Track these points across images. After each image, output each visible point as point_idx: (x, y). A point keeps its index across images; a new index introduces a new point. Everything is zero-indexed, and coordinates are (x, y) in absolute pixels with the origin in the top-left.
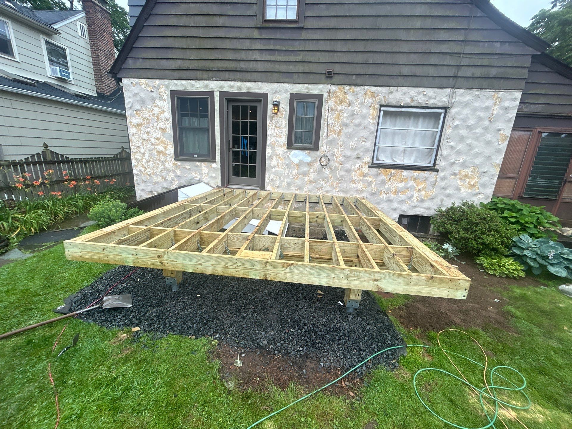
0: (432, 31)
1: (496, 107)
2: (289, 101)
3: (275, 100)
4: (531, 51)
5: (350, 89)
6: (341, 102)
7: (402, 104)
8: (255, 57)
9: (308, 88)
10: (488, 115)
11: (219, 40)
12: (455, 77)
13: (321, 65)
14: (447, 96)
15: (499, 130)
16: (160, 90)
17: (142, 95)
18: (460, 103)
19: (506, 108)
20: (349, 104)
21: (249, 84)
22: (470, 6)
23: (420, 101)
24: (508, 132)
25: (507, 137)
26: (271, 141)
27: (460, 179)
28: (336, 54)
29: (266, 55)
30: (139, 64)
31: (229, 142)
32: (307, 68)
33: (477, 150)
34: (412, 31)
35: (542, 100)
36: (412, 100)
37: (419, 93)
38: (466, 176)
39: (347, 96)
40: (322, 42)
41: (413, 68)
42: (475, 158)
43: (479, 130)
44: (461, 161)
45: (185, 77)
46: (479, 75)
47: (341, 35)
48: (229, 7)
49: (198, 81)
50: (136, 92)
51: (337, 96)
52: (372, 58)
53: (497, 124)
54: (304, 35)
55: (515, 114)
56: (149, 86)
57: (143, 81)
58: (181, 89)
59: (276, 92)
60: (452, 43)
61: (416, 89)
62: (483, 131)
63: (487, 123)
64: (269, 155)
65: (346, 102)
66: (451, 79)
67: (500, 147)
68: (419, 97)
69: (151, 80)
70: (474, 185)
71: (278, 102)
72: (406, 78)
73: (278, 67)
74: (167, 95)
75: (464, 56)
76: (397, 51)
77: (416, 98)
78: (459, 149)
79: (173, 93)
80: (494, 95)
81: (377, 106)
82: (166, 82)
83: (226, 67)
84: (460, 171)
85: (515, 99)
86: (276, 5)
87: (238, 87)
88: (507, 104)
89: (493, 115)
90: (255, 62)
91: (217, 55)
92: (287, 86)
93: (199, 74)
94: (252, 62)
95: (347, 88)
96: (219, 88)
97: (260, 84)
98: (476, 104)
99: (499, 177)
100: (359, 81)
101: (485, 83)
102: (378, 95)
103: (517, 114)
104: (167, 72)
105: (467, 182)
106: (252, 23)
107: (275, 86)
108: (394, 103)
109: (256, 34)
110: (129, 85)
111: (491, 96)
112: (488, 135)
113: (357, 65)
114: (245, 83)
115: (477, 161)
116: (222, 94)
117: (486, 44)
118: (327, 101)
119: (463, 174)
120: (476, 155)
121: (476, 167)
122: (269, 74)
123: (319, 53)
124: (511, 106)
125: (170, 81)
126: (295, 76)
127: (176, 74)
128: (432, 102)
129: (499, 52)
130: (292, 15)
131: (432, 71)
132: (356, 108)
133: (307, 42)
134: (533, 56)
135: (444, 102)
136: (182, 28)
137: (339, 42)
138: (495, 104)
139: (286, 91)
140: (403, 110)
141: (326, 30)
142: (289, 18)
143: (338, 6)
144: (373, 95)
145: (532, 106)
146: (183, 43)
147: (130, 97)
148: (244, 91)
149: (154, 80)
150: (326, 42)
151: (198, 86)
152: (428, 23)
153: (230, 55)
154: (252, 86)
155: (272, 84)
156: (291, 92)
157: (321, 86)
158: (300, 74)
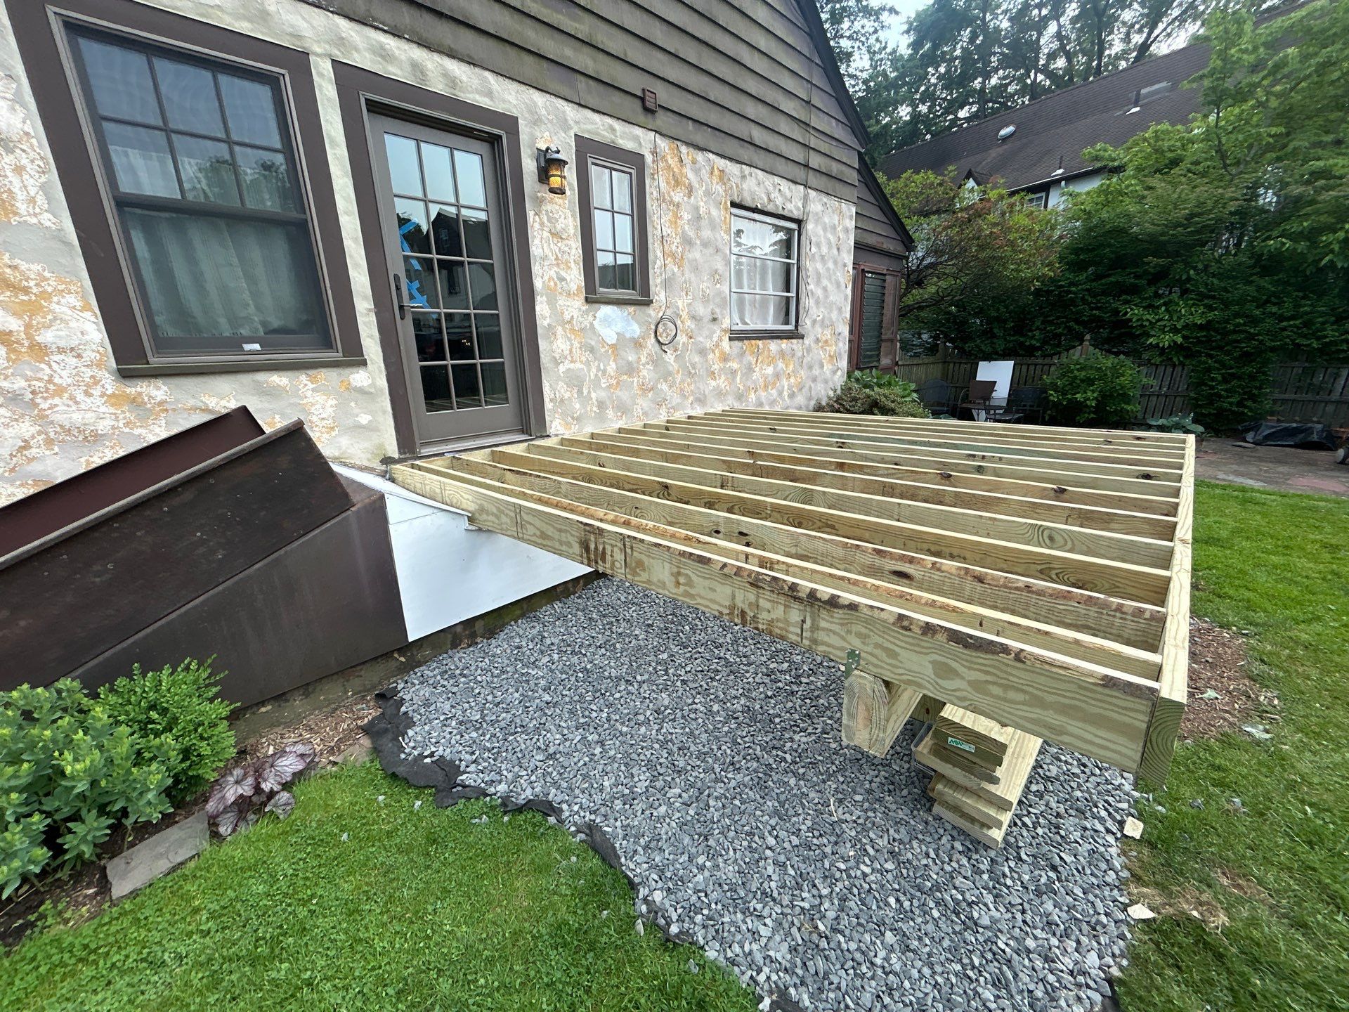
0: (778, 67)
1: (840, 227)
2: (575, 157)
4: (857, 143)
5: (689, 154)
6: (677, 183)
7: (758, 206)
9: (613, 130)
10: (836, 238)
12: (807, 167)
13: (629, 70)
14: (800, 199)
15: (845, 265)
18: (814, 214)
19: (846, 231)
20: (690, 191)
21: (451, 66)
22: (808, 38)
23: (777, 202)
24: (851, 269)
25: (851, 275)
26: (546, 278)
27: (822, 347)
28: (655, 52)
31: (395, 279)
32: (603, 69)
33: (831, 298)
36: (769, 199)
37: (775, 187)
38: (826, 342)
39: (685, 170)
41: (764, 132)
42: (831, 311)
43: (831, 264)
44: (821, 316)
46: (824, 170)
51: (670, 168)
52: (712, 90)
53: (843, 254)
59: (536, 120)
60: (799, 102)
61: (771, 178)
62: (834, 266)
63: (835, 252)
64: (546, 323)
65: (685, 185)
66: (803, 169)
67: (848, 291)
70: (833, 357)
72: (759, 151)
73: (532, 36)
75: (811, 130)
77: (773, 196)
78: (818, 297)
80: (838, 208)
81: (729, 204)
84: (821, 334)
85: (852, 218)
87: (412, 64)
88: (847, 223)
89: (839, 240)
92: (565, 108)
95: (683, 150)
96: (331, 44)
97: (490, 77)
98: (826, 219)
100: (700, 137)
101: (829, 184)
102: (728, 179)
105: (828, 352)
107: (536, 98)
108: (748, 202)
112: (838, 273)
114: (437, 58)
115: (833, 316)
117: (826, 118)
118: (653, 176)
119: (824, 338)
120: (831, 306)
121: (832, 325)
122: (514, 52)
123: (624, 35)
124: (851, 228)
126: (580, 83)
131: (783, 147)
132: (701, 204)
135: (799, 210)
138: (839, 222)
140: (756, 217)
144: (722, 176)
148: (438, 87)
154: (464, 78)
155: (523, 88)
156: (575, 130)
157: (638, 131)
158: (591, 82)
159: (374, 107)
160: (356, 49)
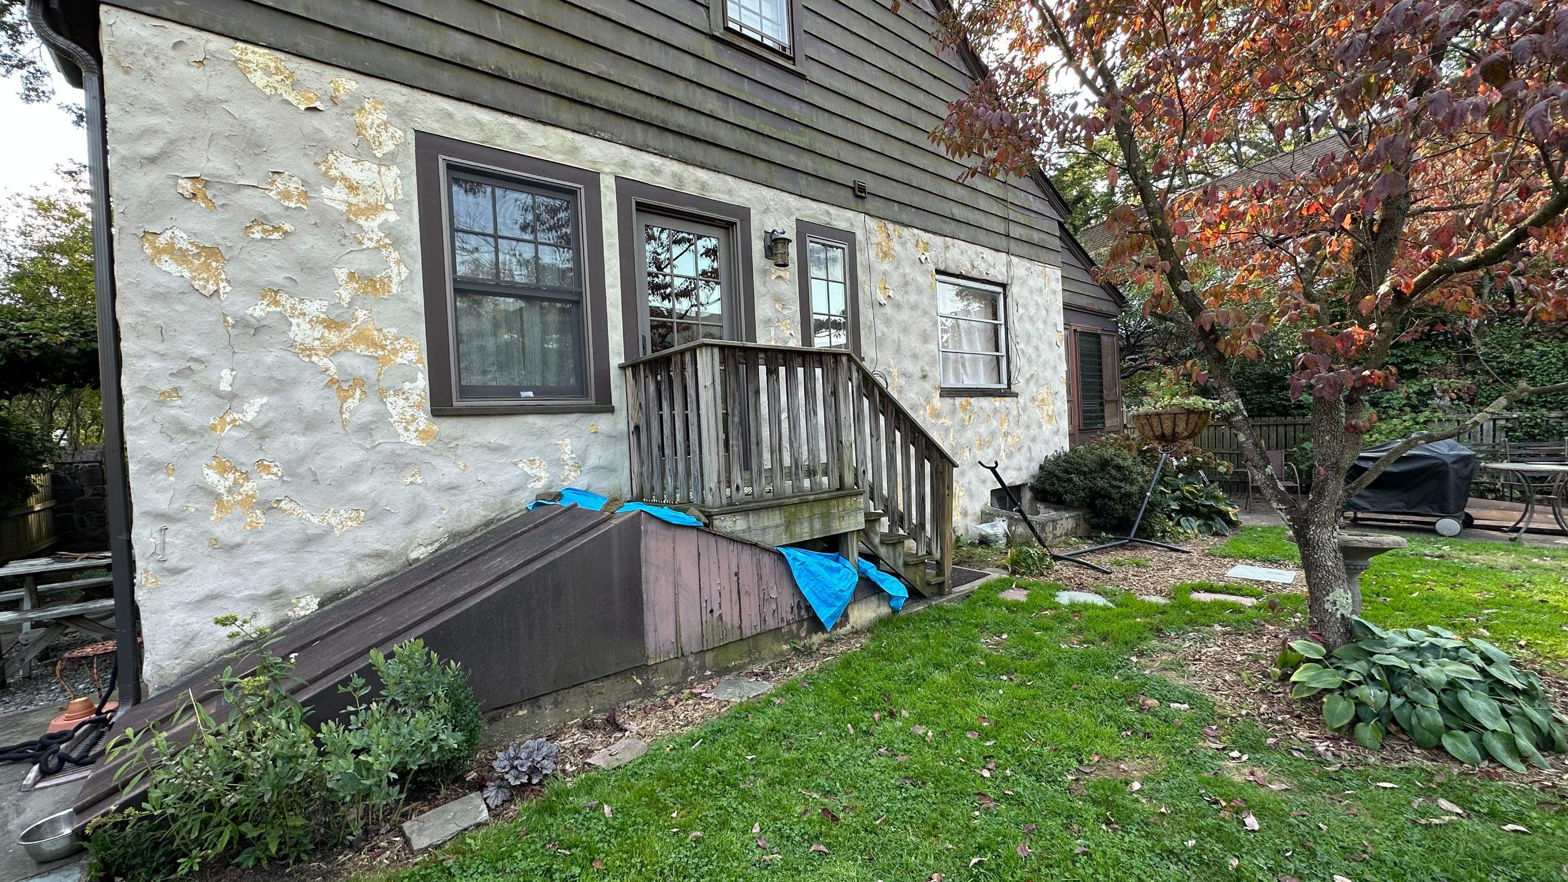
1: (1047, 290)
2: (795, 237)
3: (766, 228)
4: (1056, 215)
5: (895, 230)
6: (885, 255)
7: (963, 272)
9: (828, 213)
10: (1043, 300)
12: (1007, 237)
13: (842, 167)
14: (1004, 265)
15: (1055, 326)
16: (360, 118)
17: (254, 115)
18: (1017, 278)
19: (1053, 293)
20: (897, 261)
21: (703, 175)
23: (980, 269)
24: (1062, 330)
25: (1063, 335)
27: (1039, 406)
28: (864, 153)
32: (820, 168)
33: (1044, 356)
36: (973, 266)
37: (976, 254)
38: (1042, 401)
39: (892, 243)
40: (841, 121)
41: (965, 209)
42: (1045, 370)
43: (1040, 324)
47: (866, 118)
50: (206, 92)
51: (878, 242)
52: (916, 178)
53: (1052, 315)
54: (806, 92)
55: (1062, 302)
56: (295, 83)
57: (258, 56)
59: (765, 209)
60: (994, 183)
61: (973, 247)
62: (1043, 326)
63: (1044, 313)
65: (892, 257)
66: (1004, 239)
67: (1061, 352)
68: (978, 263)
69: (311, 66)
70: (1052, 416)
72: (959, 224)
73: (764, 148)
74: (401, 147)
75: (1007, 205)
77: (975, 264)
78: (1030, 356)
79: (429, 143)
80: (1042, 272)
82: (398, 93)
83: (635, 110)
84: (1036, 393)
85: (1058, 280)
87: (674, 175)
88: (1052, 285)
89: (1046, 301)
90: (711, 121)
92: (788, 199)
95: (890, 227)
96: (616, 165)
97: (730, 180)
98: (1031, 283)
99: (1068, 401)
100: (904, 217)
101: (1033, 252)
102: (932, 250)
104: (402, 59)
105: (1046, 412)
106: (701, 23)
107: (766, 193)
108: (953, 268)
109: (708, 50)
110: (151, 52)
112: (1048, 333)
113: (896, 184)
114: (692, 169)
115: (1047, 375)
116: (625, 186)
117: (1023, 195)
118: (864, 249)
119: (1040, 397)
120: (1045, 365)
121: (1048, 384)
122: (748, 161)
123: (838, 142)
124: (1058, 290)
125: (419, 95)
126: (801, 180)
128: (988, 273)
129: (1035, 209)
132: (908, 272)
133: (814, 109)
135: (1003, 274)
137: (866, 132)
138: (1045, 286)
140: (961, 282)
141: (843, 99)
144: (926, 248)
148: (691, 190)
149: (329, 70)
150: (847, 123)
154: (710, 182)
155: (756, 186)
156: (797, 215)
157: (850, 214)
158: (810, 178)
159: (643, 208)
160: (633, 168)
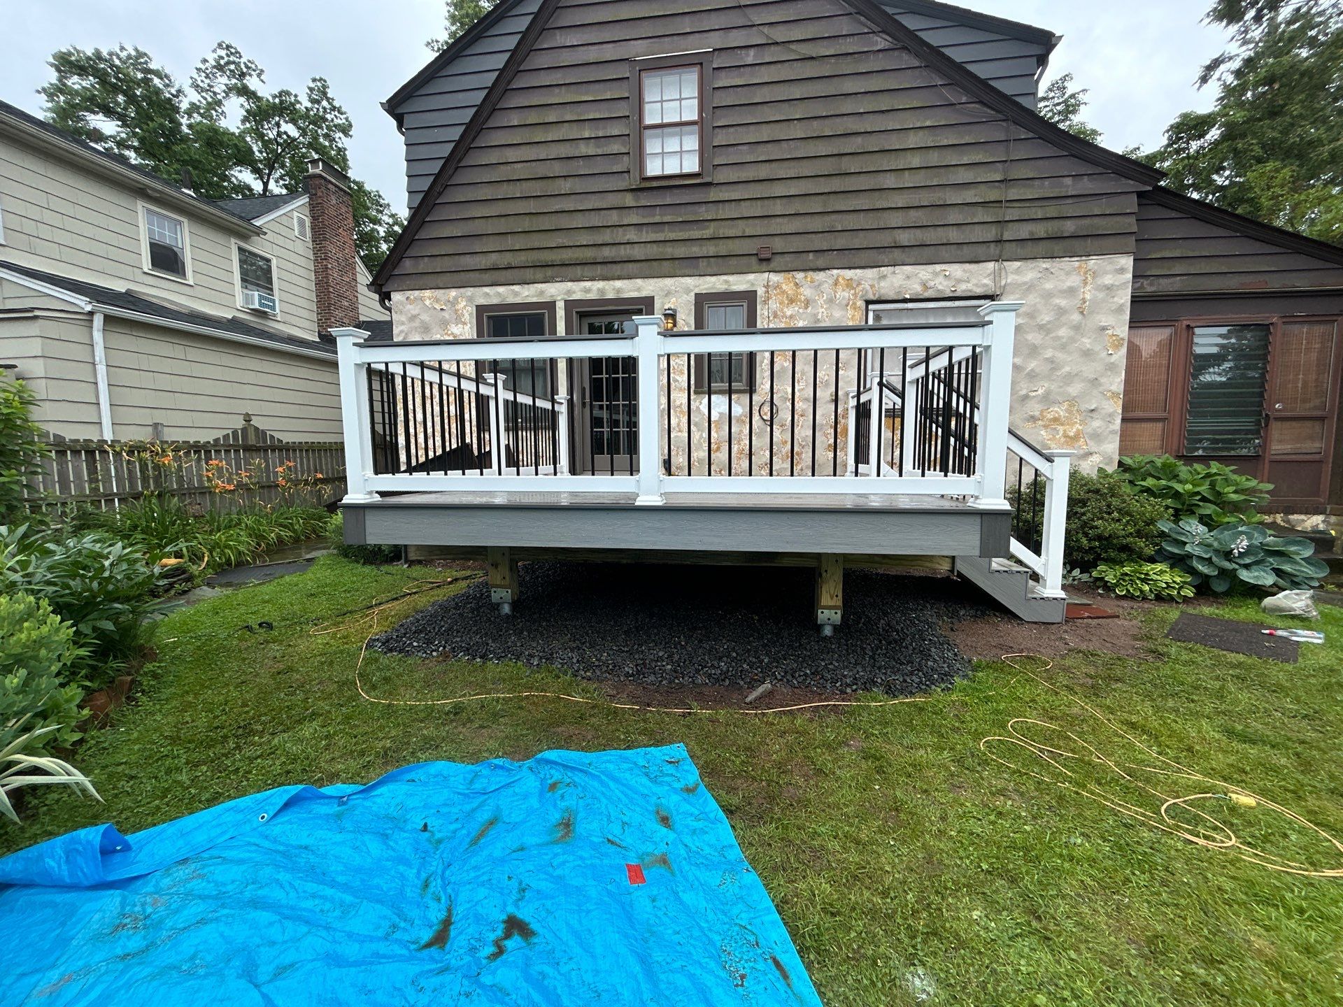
0: (942, 170)
1: (1088, 288)
2: (693, 307)
3: (666, 307)
4: (1132, 185)
5: (806, 277)
6: (791, 301)
7: (907, 296)
8: (628, 237)
9: (726, 282)
10: (1078, 303)
11: (564, 214)
12: (999, 242)
13: (748, 241)
14: (989, 275)
15: (1104, 329)
16: (457, 307)
17: (425, 317)
18: (1017, 285)
19: (1109, 288)
20: (807, 303)
21: (618, 284)
22: (1004, 124)
23: (940, 287)
24: (1123, 331)
25: (1123, 339)
26: (664, 381)
27: (1045, 427)
28: (773, 221)
29: (647, 232)
30: (424, 265)
31: (583, 389)
32: (723, 248)
33: (1067, 369)
34: (907, 173)
35: (1179, 268)
36: (926, 287)
37: (936, 274)
38: (1056, 420)
39: (802, 289)
40: (748, 203)
41: (918, 231)
42: (1068, 385)
43: (1063, 332)
44: (1040, 392)
45: (503, 280)
46: (1043, 235)
47: (779, 190)
48: (581, 162)
49: (526, 286)
50: (415, 312)
51: (784, 292)
52: (839, 223)
53: (1098, 317)
54: (714, 194)
55: (1129, 297)
56: (437, 300)
57: (427, 293)
58: (495, 301)
59: (668, 294)
60: (982, 187)
61: (930, 268)
62: (1072, 333)
63: (1076, 317)
65: (800, 301)
66: (992, 245)
67: (1113, 359)
68: (937, 282)
69: (442, 291)
70: (1076, 438)
71: (675, 311)
72: (907, 249)
73: (669, 251)
74: (470, 314)
75: (1008, 205)
76: (885, 206)
77: (932, 284)
78: (1032, 370)
79: (481, 310)
80: (1080, 267)
81: (861, 303)
82: (469, 291)
83: (577, 259)
84: (1042, 412)
85: (1122, 270)
86: (663, 153)
87: (599, 290)
88: (1108, 280)
89: (1085, 302)
90: (628, 246)
91: (560, 241)
92: (689, 281)
93: (529, 274)
94: (622, 246)
95: (800, 276)
96: (565, 294)
97: (639, 281)
98: (1048, 286)
99: (1123, 420)
100: (820, 262)
101: (1057, 247)
102: (859, 284)
103: (1132, 297)
104: (471, 275)
105: (1061, 433)
106: (623, 185)
107: (669, 282)
108: (892, 296)
109: (629, 200)
110: (402, 303)
111: (1075, 269)
112: (1085, 340)
113: (813, 236)
114: (611, 282)
115: (1074, 389)
116: (569, 304)
117: (1047, 183)
118: (765, 302)
119: (1050, 416)
120: (1069, 379)
121: (1072, 401)
122: (655, 263)
123: (745, 222)
124: (1117, 283)
125: (477, 289)
126: (702, 263)
127: (487, 277)
128: (962, 289)
129: (1073, 193)
130: (691, 165)
131: (954, 235)
132: (821, 310)
133: (721, 204)
134: (1140, 195)
135: (986, 285)
136: (501, 203)
137: (778, 201)
138: (1085, 283)
139: (688, 291)
140: (910, 305)
141: (753, 184)
142: (686, 170)
143: (769, 146)
144: (849, 284)
145: (1163, 281)
146: (502, 226)
147: (403, 324)
148: (611, 295)
149: (447, 291)
150: (754, 203)
151: (527, 293)
152: (934, 158)
153: (585, 239)
154: (624, 287)
155: (661, 279)
156: (696, 290)
157: (752, 276)
158: (711, 259)
159: (580, 314)
160: (574, 292)
